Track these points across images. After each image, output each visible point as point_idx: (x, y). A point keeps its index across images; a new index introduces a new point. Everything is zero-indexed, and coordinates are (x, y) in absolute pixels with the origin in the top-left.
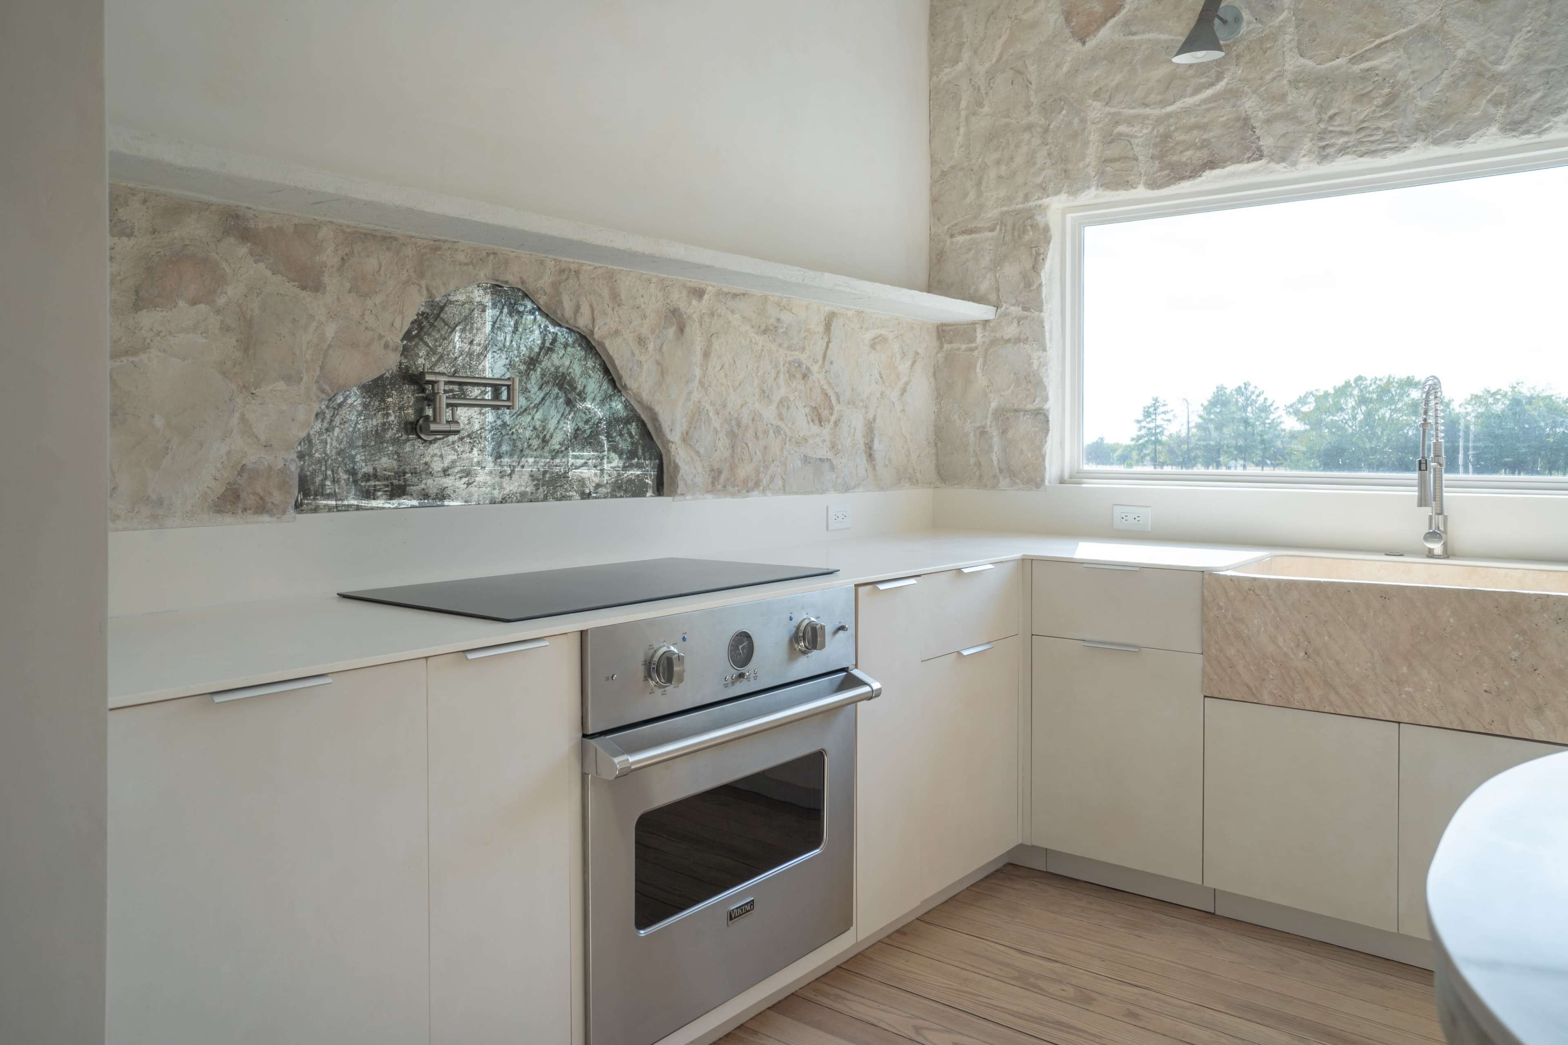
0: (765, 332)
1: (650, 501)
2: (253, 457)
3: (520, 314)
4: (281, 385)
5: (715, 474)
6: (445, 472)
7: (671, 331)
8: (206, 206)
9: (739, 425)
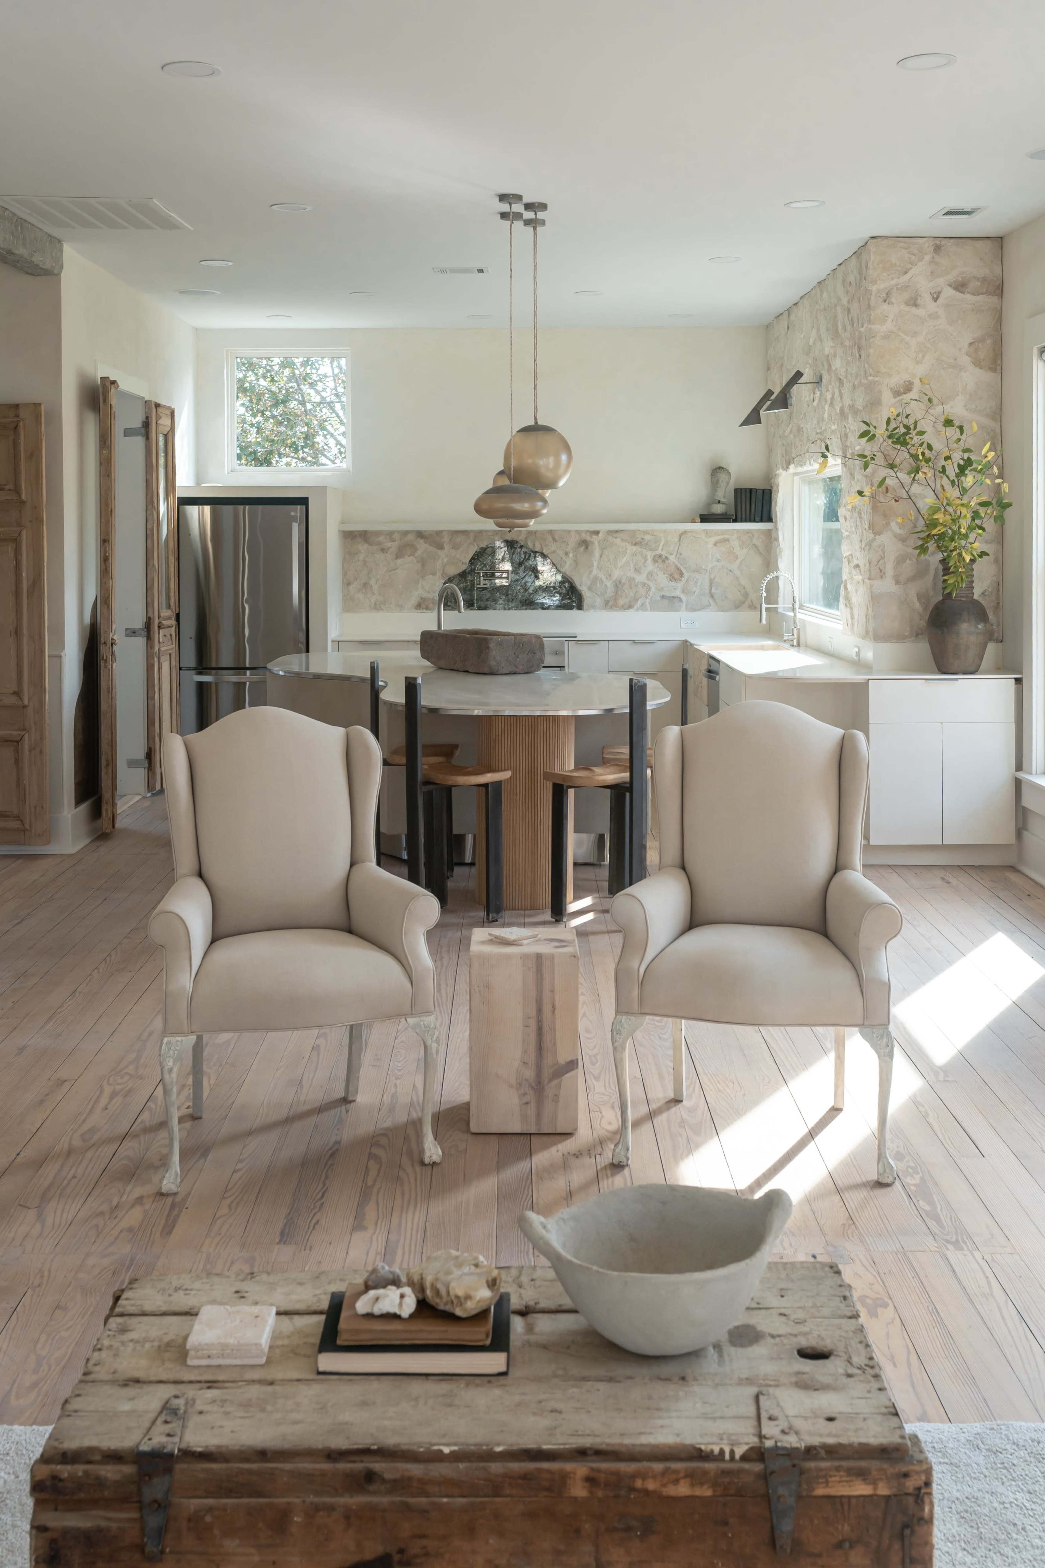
0: (635, 544)
1: (575, 612)
2: (425, 595)
3: (516, 548)
4: (431, 576)
5: (607, 603)
6: (487, 600)
7: (582, 549)
8: (412, 531)
9: (620, 583)
